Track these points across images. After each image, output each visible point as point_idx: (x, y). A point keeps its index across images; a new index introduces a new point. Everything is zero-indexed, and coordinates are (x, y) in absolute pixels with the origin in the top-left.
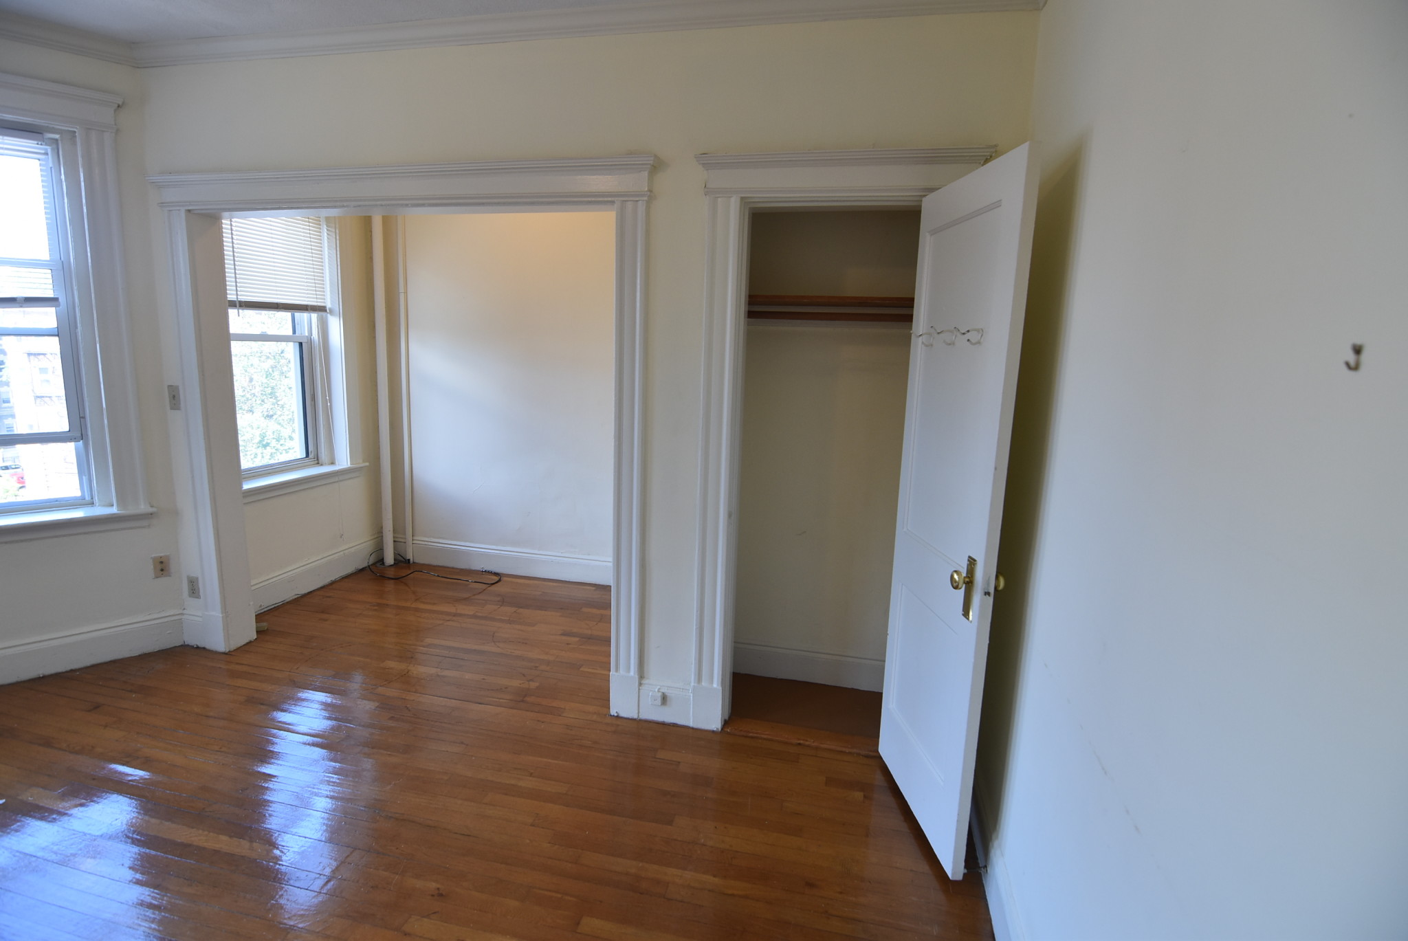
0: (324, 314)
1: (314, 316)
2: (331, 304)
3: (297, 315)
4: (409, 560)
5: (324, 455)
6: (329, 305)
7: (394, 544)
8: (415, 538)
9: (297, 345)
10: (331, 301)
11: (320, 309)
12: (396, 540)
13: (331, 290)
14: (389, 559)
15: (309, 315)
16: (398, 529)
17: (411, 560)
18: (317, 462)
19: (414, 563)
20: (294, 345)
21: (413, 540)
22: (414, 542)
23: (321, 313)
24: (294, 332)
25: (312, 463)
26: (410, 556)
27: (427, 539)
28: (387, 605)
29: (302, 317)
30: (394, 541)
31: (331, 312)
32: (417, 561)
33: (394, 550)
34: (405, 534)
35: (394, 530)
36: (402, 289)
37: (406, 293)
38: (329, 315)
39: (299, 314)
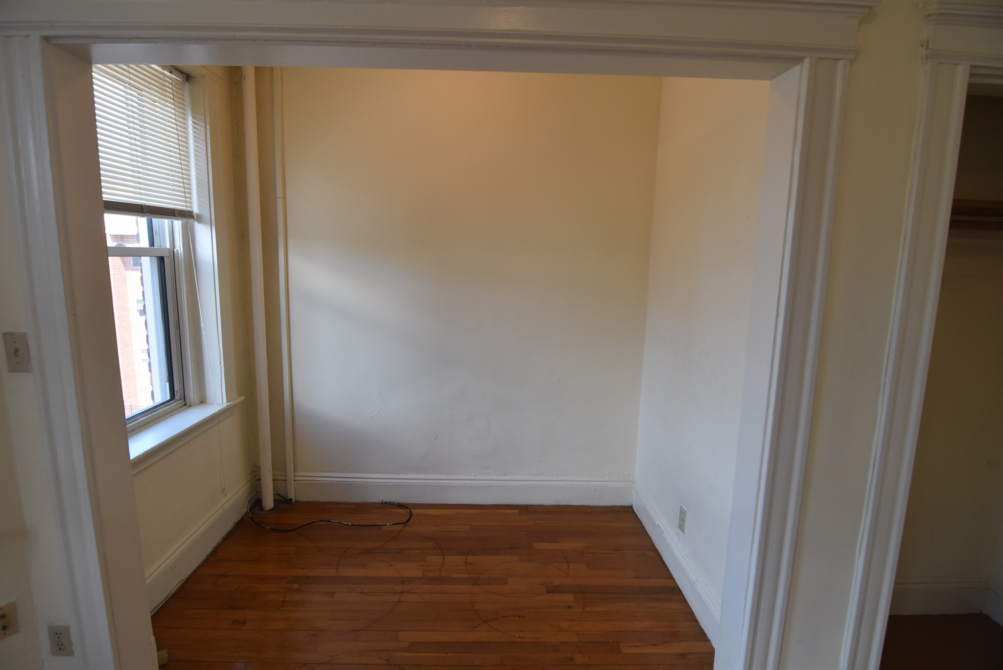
0: (191, 221)
1: (178, 224)
2: (199, 209)
3: (155, 221)
4: (291, 500)
5: (192, 394)
6: (196, 210)
7: (273, 483)
8: (297, 474)
9: (155, 260)
10: (199, 205)
11: (185, 215)
12: (275, 478)
13: (198, 192)
14: (269, 502)
15: (170, 220)
16: (279, 465)
17: (294, 499)
18: (183, 403)
19: (296, 501)
20: (151, 261)
21: (294, 476)
22: (297, 478)
23: (186, 220)
24: (152, 243)
25: (179, 405)
26: (292, 495)
27: (312, 474)
28: (308, 578)
29: (163, 224)
30: (273, 480)
31: (199, 219)
32: (300, 499)
33: (274, 491)
34: (285, 471)
35: (273, 468)
36: (279, 193)
37: (284, 198)
38: (196, 223)
39: (157, 219)
